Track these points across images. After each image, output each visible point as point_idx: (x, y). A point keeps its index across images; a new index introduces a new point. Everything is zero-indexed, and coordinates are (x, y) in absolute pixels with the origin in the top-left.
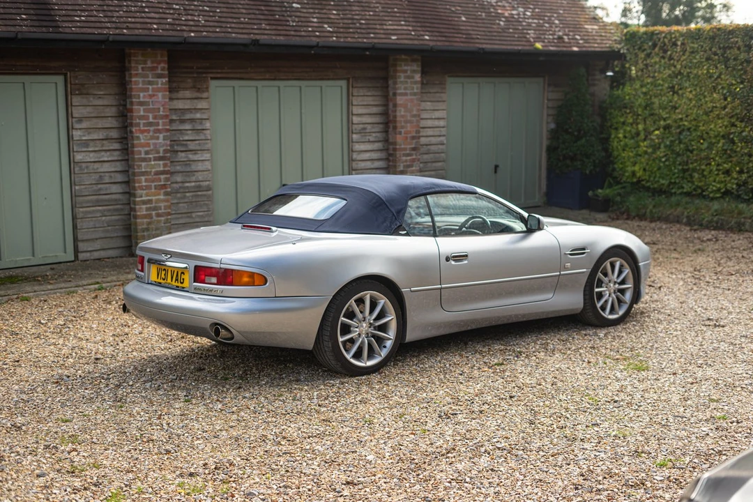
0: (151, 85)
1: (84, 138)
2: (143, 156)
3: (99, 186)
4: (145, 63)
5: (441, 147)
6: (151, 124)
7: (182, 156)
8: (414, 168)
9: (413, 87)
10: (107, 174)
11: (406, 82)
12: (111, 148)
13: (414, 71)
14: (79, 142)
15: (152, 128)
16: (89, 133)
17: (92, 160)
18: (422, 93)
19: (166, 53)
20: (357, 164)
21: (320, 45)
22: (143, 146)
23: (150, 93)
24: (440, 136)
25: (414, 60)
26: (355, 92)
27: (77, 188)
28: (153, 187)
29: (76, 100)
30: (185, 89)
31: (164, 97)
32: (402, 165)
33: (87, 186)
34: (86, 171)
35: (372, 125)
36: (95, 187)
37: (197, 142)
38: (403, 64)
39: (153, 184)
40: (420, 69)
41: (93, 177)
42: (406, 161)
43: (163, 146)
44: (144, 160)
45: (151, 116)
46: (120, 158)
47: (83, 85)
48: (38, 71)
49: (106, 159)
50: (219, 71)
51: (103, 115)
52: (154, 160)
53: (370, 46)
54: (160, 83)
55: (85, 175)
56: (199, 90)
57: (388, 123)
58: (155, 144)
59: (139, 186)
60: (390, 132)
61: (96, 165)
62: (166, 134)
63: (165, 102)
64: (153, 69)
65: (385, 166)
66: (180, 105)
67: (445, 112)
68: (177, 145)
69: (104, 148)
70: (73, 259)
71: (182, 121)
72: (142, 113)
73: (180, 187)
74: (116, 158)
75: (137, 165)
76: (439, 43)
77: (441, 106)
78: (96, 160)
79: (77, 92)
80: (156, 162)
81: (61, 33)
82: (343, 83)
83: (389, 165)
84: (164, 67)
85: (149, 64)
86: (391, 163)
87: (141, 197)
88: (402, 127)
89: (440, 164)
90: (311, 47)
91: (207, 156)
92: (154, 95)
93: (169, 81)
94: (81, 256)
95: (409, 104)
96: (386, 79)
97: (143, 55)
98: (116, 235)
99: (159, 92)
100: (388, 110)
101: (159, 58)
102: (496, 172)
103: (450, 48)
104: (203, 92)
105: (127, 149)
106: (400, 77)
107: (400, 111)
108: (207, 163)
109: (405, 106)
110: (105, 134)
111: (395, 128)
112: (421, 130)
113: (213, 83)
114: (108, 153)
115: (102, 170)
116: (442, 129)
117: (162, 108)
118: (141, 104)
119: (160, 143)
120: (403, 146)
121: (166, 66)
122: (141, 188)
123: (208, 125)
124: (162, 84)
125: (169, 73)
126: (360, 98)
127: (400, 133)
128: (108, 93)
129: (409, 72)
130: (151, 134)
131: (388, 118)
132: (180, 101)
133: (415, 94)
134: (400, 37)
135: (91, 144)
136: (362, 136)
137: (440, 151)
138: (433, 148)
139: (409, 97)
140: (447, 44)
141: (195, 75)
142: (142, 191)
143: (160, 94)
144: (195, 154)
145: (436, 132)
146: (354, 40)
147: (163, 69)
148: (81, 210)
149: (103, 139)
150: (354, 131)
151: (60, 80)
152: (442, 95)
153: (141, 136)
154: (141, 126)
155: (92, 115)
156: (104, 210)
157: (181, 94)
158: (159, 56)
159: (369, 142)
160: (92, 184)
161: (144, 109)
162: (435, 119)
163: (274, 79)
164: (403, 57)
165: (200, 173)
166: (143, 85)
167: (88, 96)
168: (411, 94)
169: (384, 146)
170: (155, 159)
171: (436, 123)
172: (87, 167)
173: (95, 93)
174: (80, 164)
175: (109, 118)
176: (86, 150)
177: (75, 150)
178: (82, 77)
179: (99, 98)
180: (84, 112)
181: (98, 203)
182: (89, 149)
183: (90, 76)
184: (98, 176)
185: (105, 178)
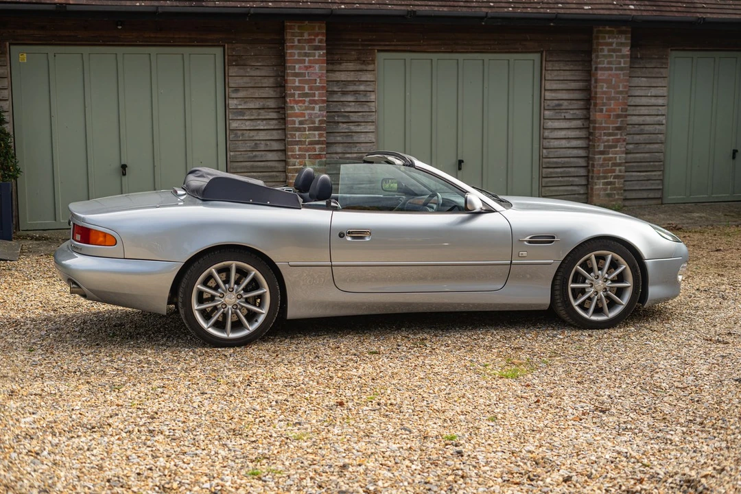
0: (308, 57)
1: (240, 107)
2: (297, 126)
3: (254, 153)
4: (302, 35)
5: (658, 127)
6: (306, 95)
7: (343, 127)
8: (618, 149)
9: (620, 62)
10: (262, 142)
11: (612, 56)
12: (268, 117)
13: (622, 44)
14: (235, 110)
15: (307, 99)
16: (246, 103)
17: (248, 128)
18: (631, 67)
19: (324, 25)
20: (549, 142)
21: (489, 16)
22: (297, 116)
23: (307, 64)
24: (657, 115)
25: (621, 32)
26: (549, 66)
27: (232, 154)
28: (307, 157)
29: (233, 71)
30: (350, 61)
31: (321, 69)
32: (603, 144)
33: (243, 153)
34: (241, 138)
35: (569, 101)
36: (250, 154)
37: (360, 114)
38: (607, 36)
39: (307, 154)
40: (629, 41)
41: (248, 145)
42: (608, 141)
43: (319, 116)
44: (298, 129)
45: (306, 86)
46: (276, 127)
47: (240, 56)
48: (196, 43)
49: (262, 128)
50: (387, 43)
51: (260, 85)
52: (308, 131)
53: (554, 16)
54: (317, 55)
55: (240, 142)
56: (364, 62)
57: (588, 100)
58: (309, 114)
59: (292, 155)
60: (591, 110)
61: (252, 133)
62: (323, 105)
63: (323, 73)
64: (310, 41)
65: (584, 146)
66: (342, 76)
67: (665, 88)
68: (338, 116)
69: (260, 117)
71: (344, 93)
72: (297, 84)
73: (340, 158)
74: (272, 127)
75: (290, 134)
76: (645, 13)
77: (659, 82)
78: (252, 128)
79: (235, 63)
80: (310, 132)
81: (203, 6)
82: (536, 57)
83: (589, 145)
84: (322, 40)
85: (306, 36)
86: (591, 143)
87: (295, 165)
88: (604, 104)
89: (656, 146)
90: (481, 18)
91: (371, 128)
92: (310, 67)
93: (328, 53)
95: (614, 79)
96: (589, 53)
97: (299, 27)
99: (316, 64)
100: (590, 85)
101: (317, 30)
102: (734, 157)
103: (661, 18)
104: (369, 64)
105: (284, 119)
106: (602, 50)
107: (602, 87)
108: (370, 135)
109: (608, 82)
110: (261, 103)
111: (595, 105)
112: (629, 108)
113: (381, 57)
114: (264, 122)
115: (257, 138)
116: (660, 108)
117: (318, 80)
118: (297, 75)
119: (316, 113)
120: (604, 125)
121: (324, 38)
122: (294, 157)
123: (373, 97)
124: (319, 57)
125: (327, 45)
126: (555, 73)
127: (601, 111)
128: (265, 64)
129: (614, 45)
130: (307, 104)
131: (590, 94)
132: (342, 73)
133: (622, 69)
134: (593, 6)
135: (248, 112)
136: (557, 113)
137: (657, 132)
138: (647, 128)
139: (614, 72)
140: (658, 13)
141: (360, 48)
142: (295, 160)
143: (317, 66)
144: (358, 125)
145: (653, 111)
146: (535, 11)
147: (320, 41)
149: (259, 109)
150: (546, 108)
151: (218, 51)
152: (662, 70)
153: (295, 106)
154: (296, 96)
155: (250, 85)
157: (344, 66)
158: (317, 29)
159: (565, 119)
160: (247, 151)
161: (299, 80)
162: (651, 96)
163: (452, 52)
164: (607, 28)
165: (363, 145)
166: (299, 56)
167: (245, 67)
168: (617, 69)
169: (583, 125)
170: (310, 129)
171: (653, 101)
172: (243, 135)
173: (253, 64)
174: (235, 131)
175: (267, 89)
176: (241, 118)
177: (230, 117)
178: (239, 49)
179: (258, 69)
180: (241, 82)
181: (253, 169)
182: (245, 118)
183: (248, 48)
184: (254, 144)
185: (260, 145)
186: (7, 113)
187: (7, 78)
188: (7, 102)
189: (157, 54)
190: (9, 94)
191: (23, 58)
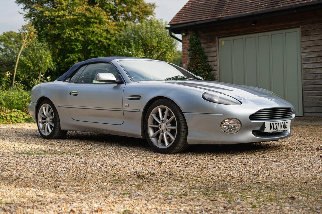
1: (307, 57)
3: (315, 80)
10: (319, 74)
14: (305, 59)
16: (310, 54)
17: (311, 67)
27: (304, 81)
29: (304, 39)
33: (309, 80)
34: (308, 73)
36: (313, 81)
41: (312, 76)
47: (307, 31)
48: (287, 27)
49: (318, 67)
51: (317, 45)
55: (308, 75)
61: (314, 70)
69: (317, 61)
70: (302, 115)
78: (313, 67)
79: (304, 35)
94: (306, 115)
110: (318, 54)
114: (320, 64)
115: (316, 72)
128: (319, 33)
135: (311, 59)
148: (306, 92)
149: (317, 57)
151: (298, 31)
155: (312, 45)
156: (318, 93)
160: (311, 79)
167: (310, 36)
172: (309, 71)
173: (313, 34)
174: (305, 69)
175: (321, 46)
176: (308, 62)
177: (303, 62)
178: (306, 27)
179: (316, 36)
180: (307, 44)
181: (314, 89)
182: (310, 62)
183: (311, 26)
184: (315, 76)
185: (318, 76)
186: (216, 66)
187: (216, 51)
188: (216, 62)
189: (272, 35)
190: (217, 59)
191: (223, 43)
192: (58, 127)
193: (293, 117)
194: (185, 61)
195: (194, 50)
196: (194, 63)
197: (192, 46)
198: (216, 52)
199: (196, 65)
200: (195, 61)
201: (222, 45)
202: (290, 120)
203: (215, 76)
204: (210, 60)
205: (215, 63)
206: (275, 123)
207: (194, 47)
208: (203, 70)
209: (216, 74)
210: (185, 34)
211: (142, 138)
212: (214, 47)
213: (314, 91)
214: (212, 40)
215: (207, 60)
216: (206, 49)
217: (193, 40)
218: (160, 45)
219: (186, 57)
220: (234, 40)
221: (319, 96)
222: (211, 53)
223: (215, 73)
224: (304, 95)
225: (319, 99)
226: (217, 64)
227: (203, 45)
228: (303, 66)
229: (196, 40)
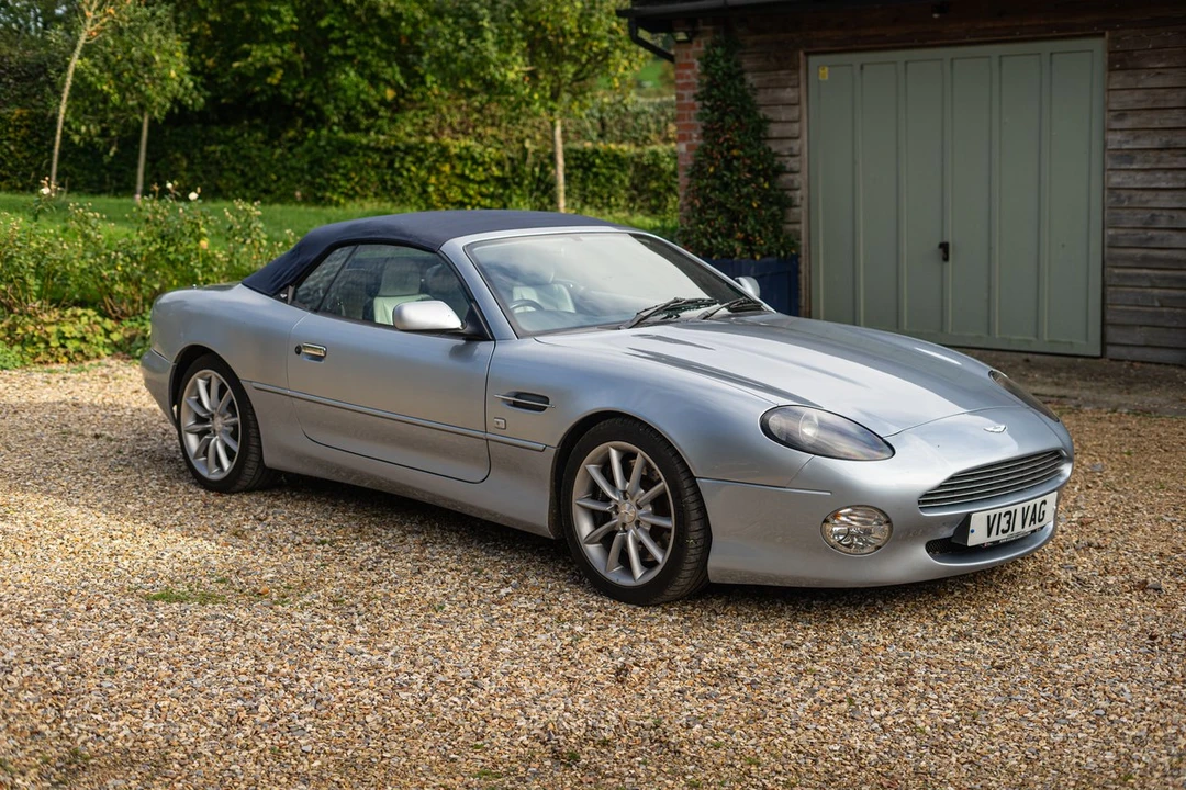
1: (1125, 146)
3: (1150, 233)
10: (1165, 213)
12: (1175, 165)
14: (1118, 153)
16: (1136, 138)
17: (1138, 186)
27: (1111, 232)
29: (1119, 79)
33: (1127, 231)
34: (1126, 204)
36: (1142, 234)
41: (1139, 217)
47: (1129, 52)
48: (1055, 33)
49: (1163, 185)
51: (1162, 106)
55: (1127, 211)
61: (1147, 196)
69: (1161, 166)
70: (1099, 354)
78: (1145, 186)
79: (1118, 66)
94: (1112, 351)
98: (1175, 324)
110: (1164, 139)
114: (1170, 175)
115: (1155, 205)
128: (1173, 64)
135: (1139, 156)
148: (1116, 271)
149: (1161, 150)
151: (1097, 48)
155: (1143, 105)
156: (1157, 277)
160: (1134, 228)
167: (1137, 72)
172: (1130, 198)
173: (1150, 66)
174: (1118, 192)
175: (1175, 111)
176: (1128, 166)
177: (1109, 166)
178: (1128, 38)
179: (1159, 73)
180: (1128, 99)
181: (1145, 262)
182: (1135, 166)
183: (1144, 35)
184: (1148, 216)
185: (1162, 219)
186: (797, 159)
187: (798, 104)
188: (799, 141)
189: (1001, 57)
190: (800, 129)
191: (824, 73)
192: (253, 457)
193: (1064, 475)
194: (686, 133)
195: (720, 100)
196: (716, 149)
197: (711, 85)
198: (797, 109)
199: (725, 153)
200: (721, 140)
201: (819, 81)
202: (1056, 493)
203: (791, 194)
204: (775, 135)
205: (795, 145)
206: (1003, 511)
207: (718, 86)
208: (749, 172)
209: (796, 184)
210: (687, 33)
211: (552, 537)
212: (793, 87)
213: (1145, 271)
214: (784, 61)
215: (765, 134)
216: (762, 91)
217: (717, 63)
218: (588, 28)
219: (690, 119)
220: (866, 67)
221: (1163, 291)
222: (780, 107)
223: (792, 181)
224: (1108, 283)
225: (1159, 301)
226: (800, 150)
227: (750, 79)
228: (1109, 177)
229: (728, 61)
